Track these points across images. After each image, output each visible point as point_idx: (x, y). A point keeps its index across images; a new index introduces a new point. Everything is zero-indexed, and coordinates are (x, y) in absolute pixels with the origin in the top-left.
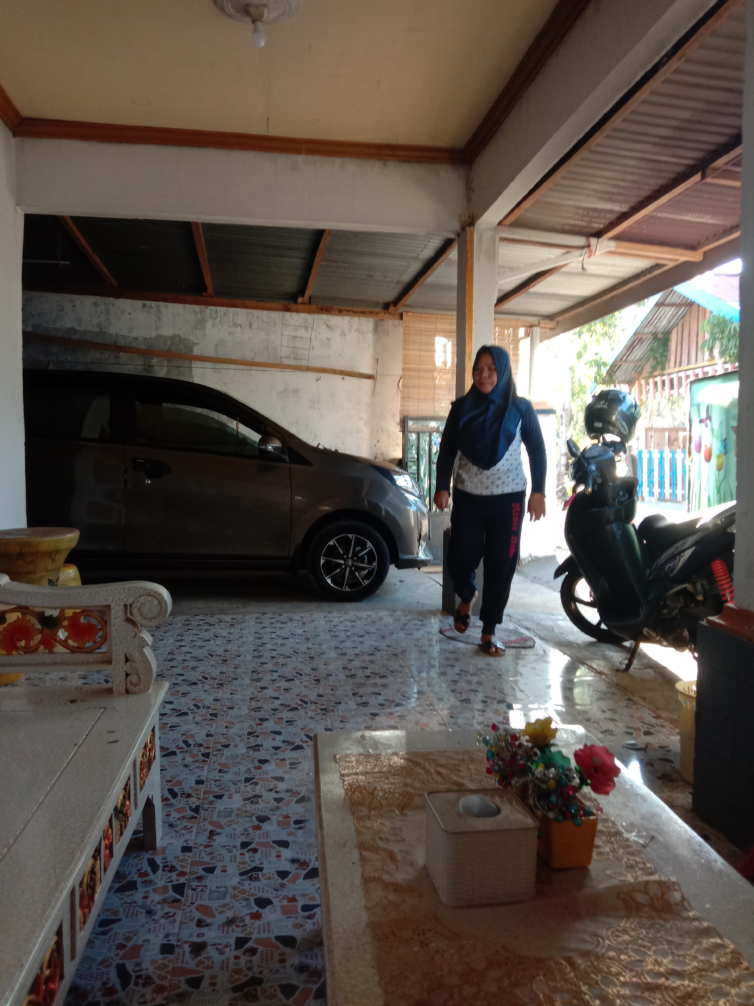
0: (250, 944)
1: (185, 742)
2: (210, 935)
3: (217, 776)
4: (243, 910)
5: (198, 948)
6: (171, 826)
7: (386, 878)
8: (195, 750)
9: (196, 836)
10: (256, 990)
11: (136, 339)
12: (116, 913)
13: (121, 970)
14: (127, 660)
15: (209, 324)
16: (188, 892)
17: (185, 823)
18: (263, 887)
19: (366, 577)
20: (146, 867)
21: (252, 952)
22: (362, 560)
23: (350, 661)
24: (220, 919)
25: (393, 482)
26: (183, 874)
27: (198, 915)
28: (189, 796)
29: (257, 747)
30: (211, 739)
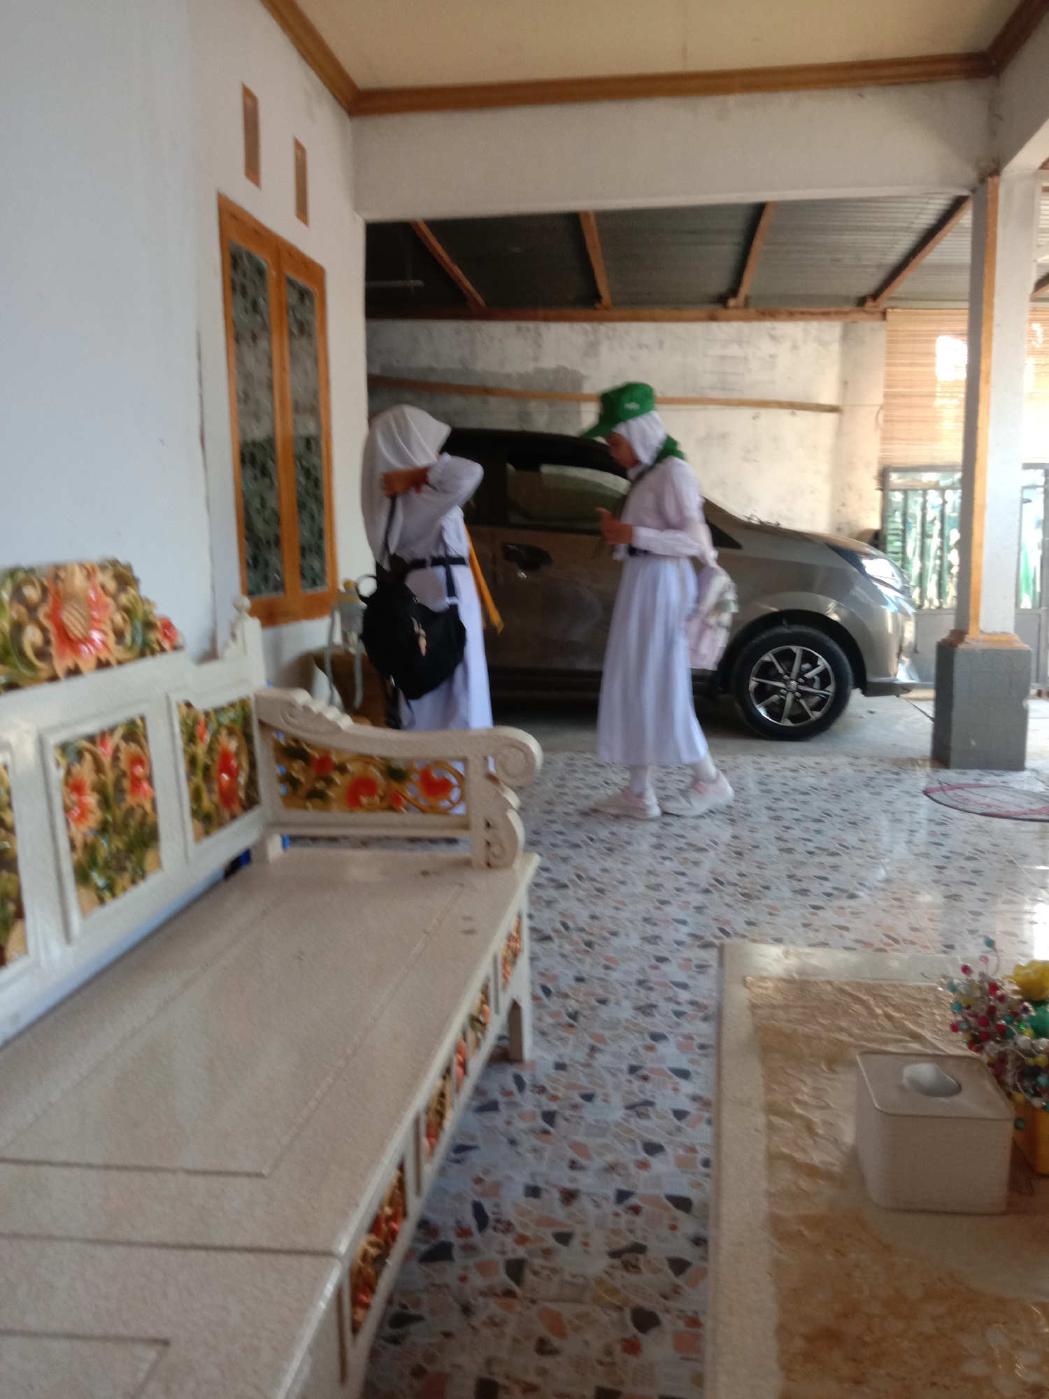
0: (633, 1201)
2: (585, 1181)
3: (601, 972)
4: (629, 1155)
5: (569, 1196)
6: (543, 1034)
7: (799, 1156)
9: (572, 1051)
10: (637, 1259)
11: (508, 376)
12: (473, 1138)
13: (478, 1210)
14: (488, 825)
15: (604, 348)
16: (560, 1121)
17: (561, 1032)
18: (653, 1128)
20: (512, 1086)
21: (636, 1210)
22: (810, 682)
23: (787, 828)
24: (598, 1162)
25: (861, 568)
26: (555, 1098)
27: (571, 1154)
28: (566, 996)
29: (653, 940)
30: (596, 923)
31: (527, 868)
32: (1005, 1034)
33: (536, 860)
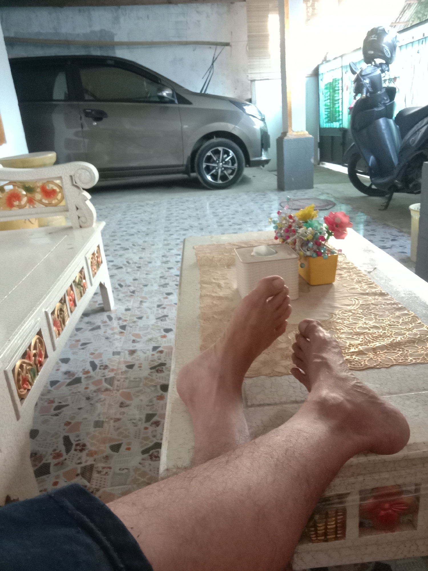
0: (160, 349)
1: (128, 262)
2: (138, 346)
3: (145, 276)
4: (156, 334)
5: (132, 352)
6: (120, 300)
7: (214, 295)
8: (133, 266)
9: (132, 303)
10: (163, 368)
11: (78, 35)
12: (89, 340)
13: (93, 364)
14: (77, 209)
15: (122, 19)
16: (128, 328)
17: (127, 298)
19: (231, 174)
20: (106, 319)
21: (161, 352)
22: (227, 163)
23: (221, 218)
24: (145, 339)
25: (244, 110)
26: (125, 321)
27: (133, 338)
28: (129, 286)
29: (167, 262)
30: (142, 260)
31: (99, 227)
32: (295, 231)
33: (103, 224)
